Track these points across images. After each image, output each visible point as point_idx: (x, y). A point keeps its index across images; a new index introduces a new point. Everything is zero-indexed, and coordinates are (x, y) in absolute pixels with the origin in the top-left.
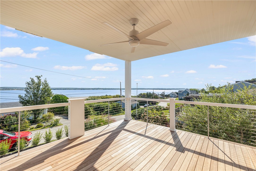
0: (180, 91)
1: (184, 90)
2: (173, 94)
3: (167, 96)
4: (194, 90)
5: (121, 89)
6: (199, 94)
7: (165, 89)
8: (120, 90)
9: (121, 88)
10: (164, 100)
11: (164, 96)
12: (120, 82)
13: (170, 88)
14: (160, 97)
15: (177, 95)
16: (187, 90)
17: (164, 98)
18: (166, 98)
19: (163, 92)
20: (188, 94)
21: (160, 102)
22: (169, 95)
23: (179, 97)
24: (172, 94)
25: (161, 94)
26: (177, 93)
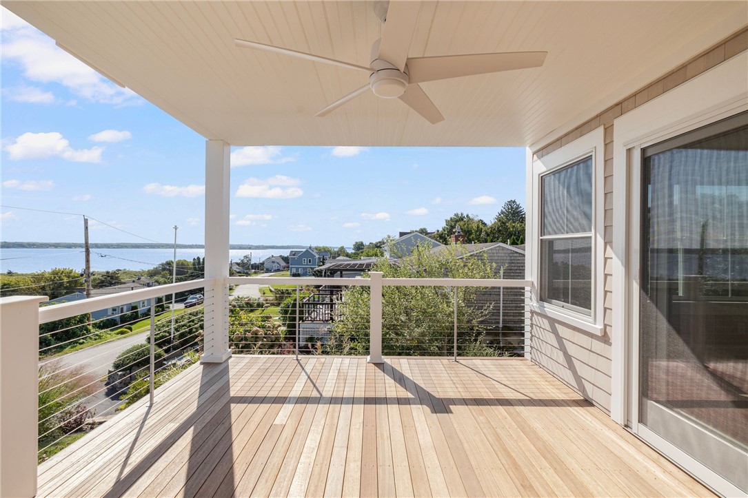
0: (293, 254)
1: (304, 250)
2: (273, 262)
3: (258, 268)
4: (325, 251)
5: (87, 247)
6: (338, 258)
7: (250, 248)
8: (84, 250)
9: (90, 242)
10: (249, 277)
11: (248, 269)
12: (86, 221)
13: (265, 244)
14: (238, 270)
15: (283, 264)
16: (309, 250)
17: (247, 274)
18: (255, 273)
19: (246, 257)
20: (324, 259)
21: (236, 285)
22: (263, 264)
23: (292, 268)
24: (271, 260)
25: (239, 261)
26: (286, 259)
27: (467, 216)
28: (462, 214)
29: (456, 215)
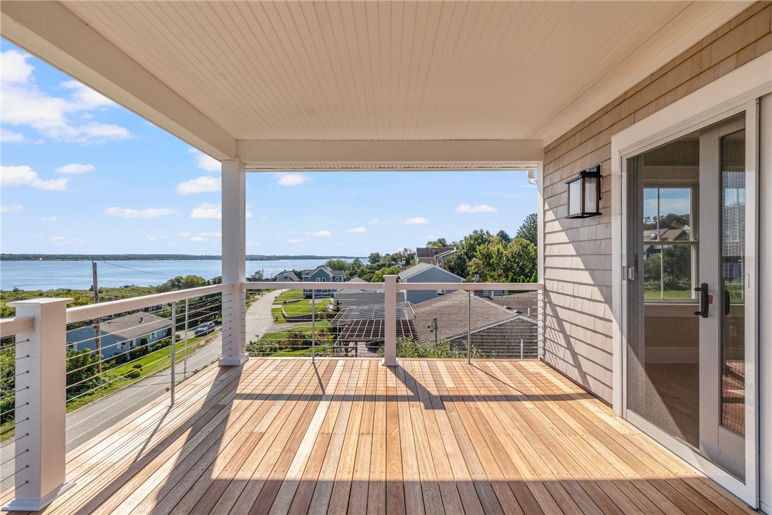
0: (306, 273)
2: (286, 278)
4: (340, 268)
15: (297, 279)
19: (257, 273)
22: (275, 280)
26: (298, 274)
27: (487, 232)
28: (481, 231)
29: (475, 232)
